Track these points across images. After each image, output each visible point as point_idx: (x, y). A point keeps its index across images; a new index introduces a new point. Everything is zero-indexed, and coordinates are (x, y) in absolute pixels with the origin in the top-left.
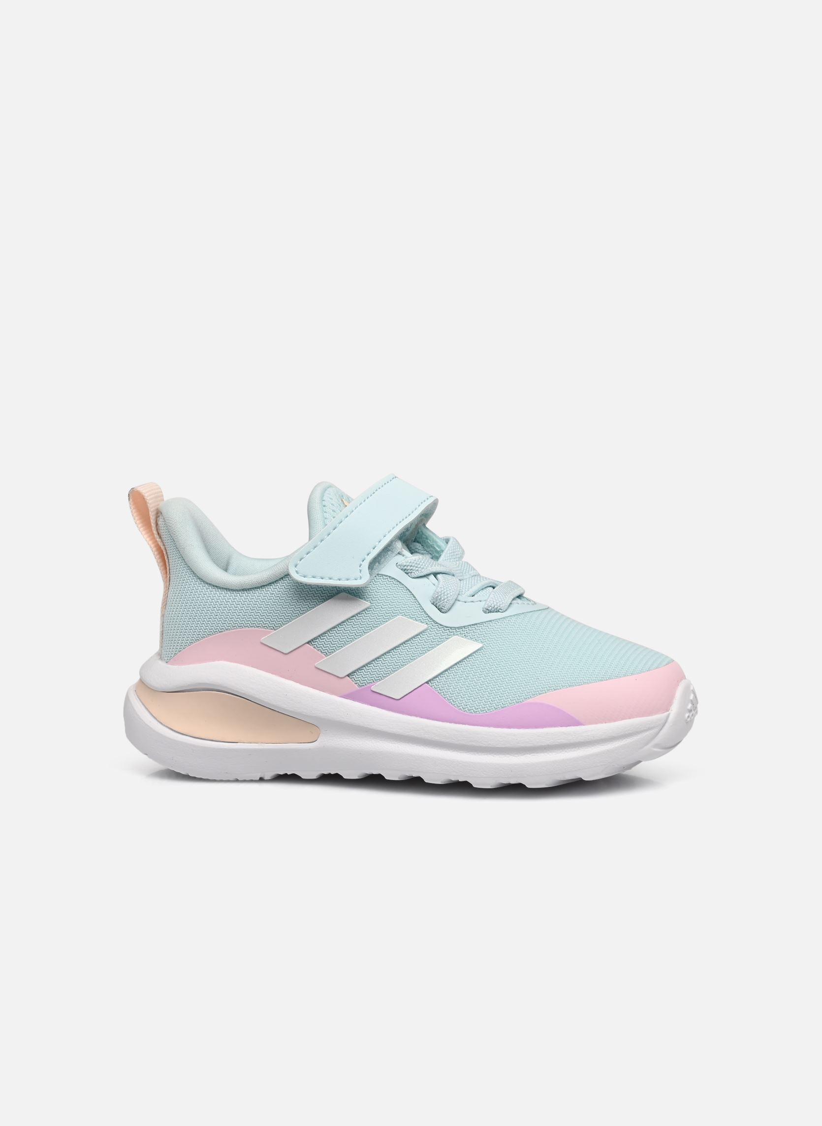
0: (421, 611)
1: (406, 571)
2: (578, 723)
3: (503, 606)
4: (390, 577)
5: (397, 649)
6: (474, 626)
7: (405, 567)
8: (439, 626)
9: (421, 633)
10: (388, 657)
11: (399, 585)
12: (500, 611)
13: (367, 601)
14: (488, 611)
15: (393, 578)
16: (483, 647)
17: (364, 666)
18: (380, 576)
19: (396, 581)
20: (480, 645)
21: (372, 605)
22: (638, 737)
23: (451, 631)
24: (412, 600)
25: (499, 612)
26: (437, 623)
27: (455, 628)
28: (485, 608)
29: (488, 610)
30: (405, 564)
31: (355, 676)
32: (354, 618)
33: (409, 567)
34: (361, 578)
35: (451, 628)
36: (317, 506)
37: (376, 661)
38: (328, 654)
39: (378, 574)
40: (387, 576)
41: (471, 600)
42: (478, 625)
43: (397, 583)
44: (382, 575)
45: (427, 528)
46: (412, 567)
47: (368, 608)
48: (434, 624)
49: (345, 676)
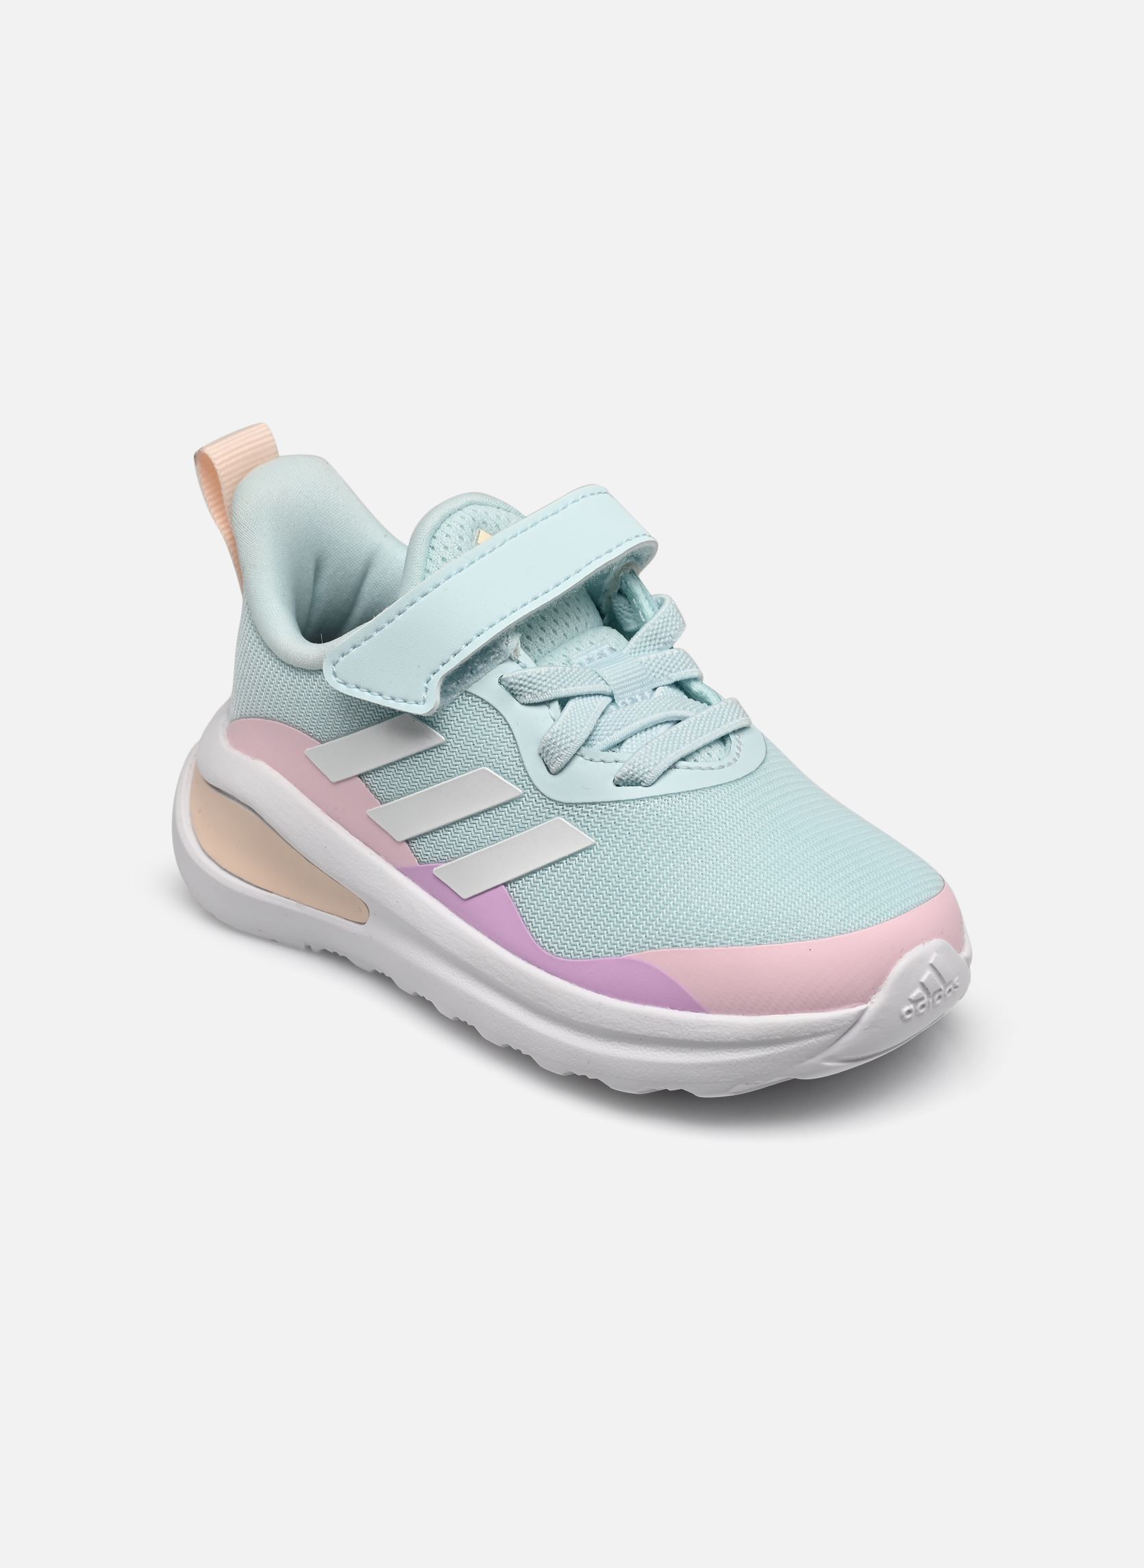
0: (519, 764)
1: (512, 692)
2: (696, 1008)
3: (649, 777)
4: (482, 700)
5: (474, 818)
6: (591, 806)
7: (512, 686)
8: (540, 795)
9: (512, 800)
10: (462, 828)
11: (495, 714)
12: (642, 783)
13: (441, 733)
14: (618, 783)
15: (487, 703)
16: (595, 845)
17: (427, 833)
18: (467, 694)
19: (491, 707)
20: (592, 841)
21: (448, 740)
22: (793, 1046)
23: (555, 807)
24: (509, 744)
25: (640, 785)
26: (538, 790)
27: (561, 804)
28: (618, 778)
29: (621, 780)
30: (512, 680)
31: (419, 846)
32: (421, 755)
33: (517, 687)
34: (424, 701)
35: (556, 802)
36: (421, 547)
37: (444, 830)
38: (384, 800)
39: (466, 692)
40: (479, 697)
41: (602, 758)
42: (597, 805)
43: (492, 711)
44: (472, 695)
45: (639, 579)
46: (522, 688)
47: (443, 745)
48: (533, 790)
49: (403, 841)
